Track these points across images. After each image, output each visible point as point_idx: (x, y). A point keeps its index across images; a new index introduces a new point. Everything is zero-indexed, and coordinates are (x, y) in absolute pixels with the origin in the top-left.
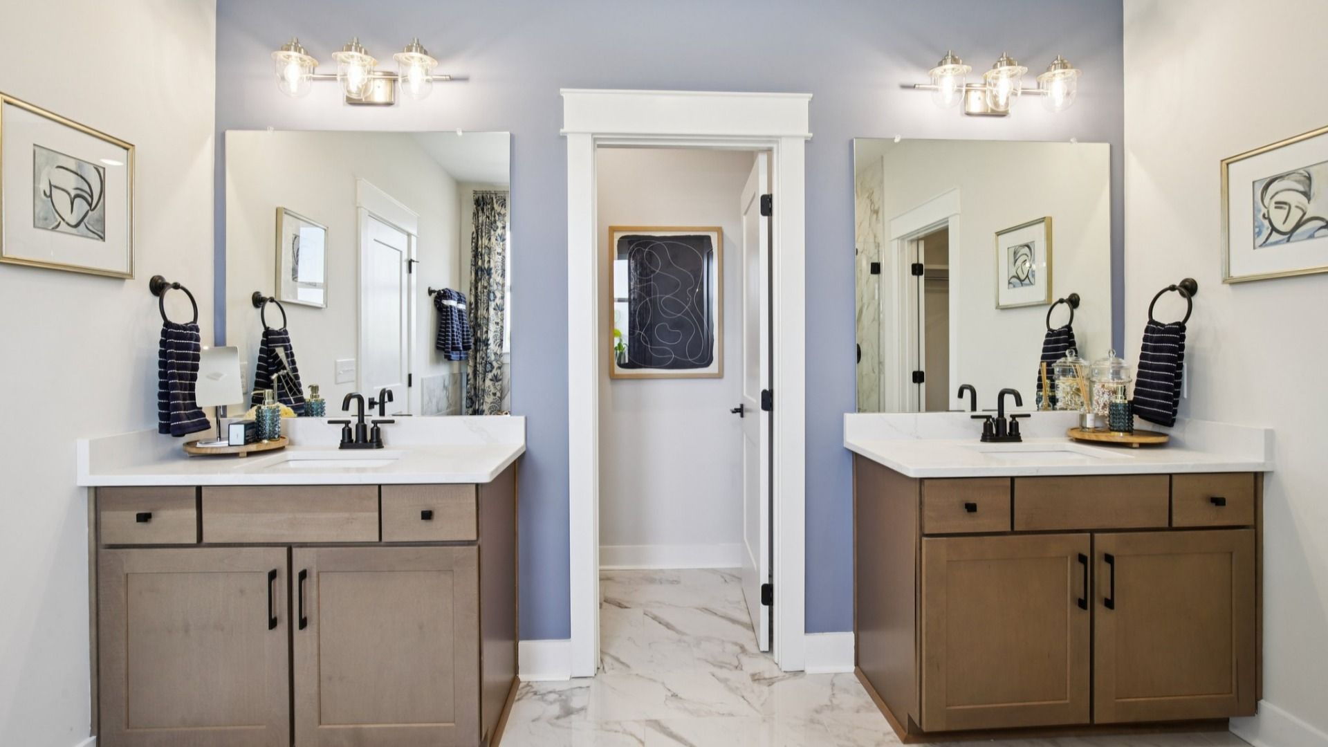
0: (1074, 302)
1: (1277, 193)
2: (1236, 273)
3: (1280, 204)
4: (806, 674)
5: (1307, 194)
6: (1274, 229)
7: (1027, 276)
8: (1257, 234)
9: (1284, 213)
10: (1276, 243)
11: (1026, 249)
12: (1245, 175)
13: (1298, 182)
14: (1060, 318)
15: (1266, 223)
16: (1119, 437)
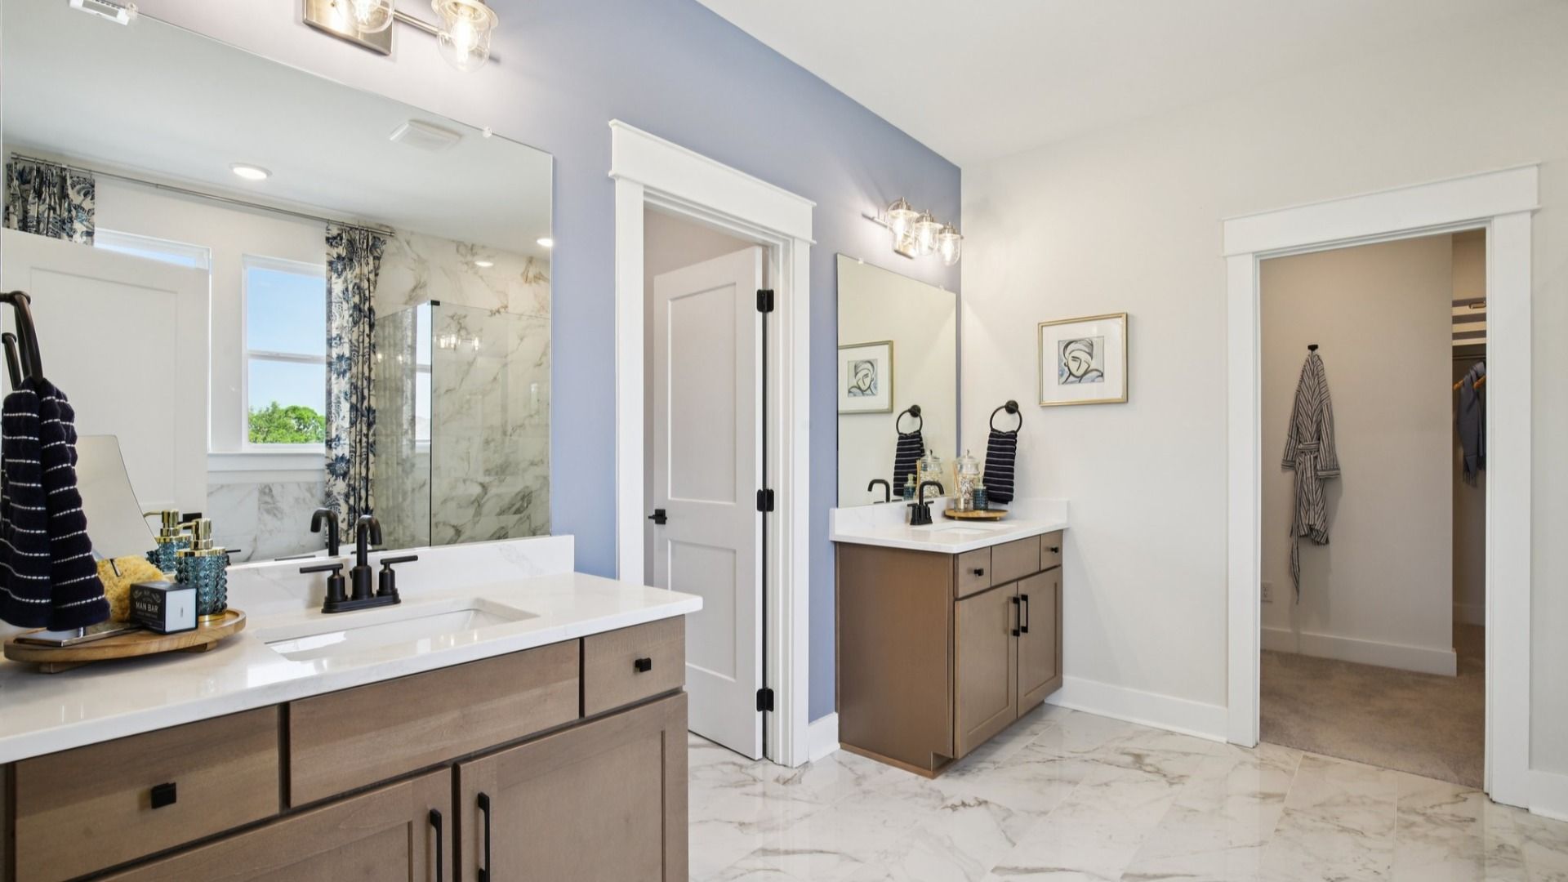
0: (915, 412)
1: (1073, 351)
2: (1047, 400)
3: (1074, 359)
4: (812, 764)
5: (1091, 355)
6: (1071, 373)
7: (869, 387)
8: (1061, 375)
9: (1077, 364)
10: (1072, 382)
11: (869, 366)
12: (1054, 337)
13: (1085, 346)
14: (909, 426)
15: (1066, 369)
16: (982, 514)
